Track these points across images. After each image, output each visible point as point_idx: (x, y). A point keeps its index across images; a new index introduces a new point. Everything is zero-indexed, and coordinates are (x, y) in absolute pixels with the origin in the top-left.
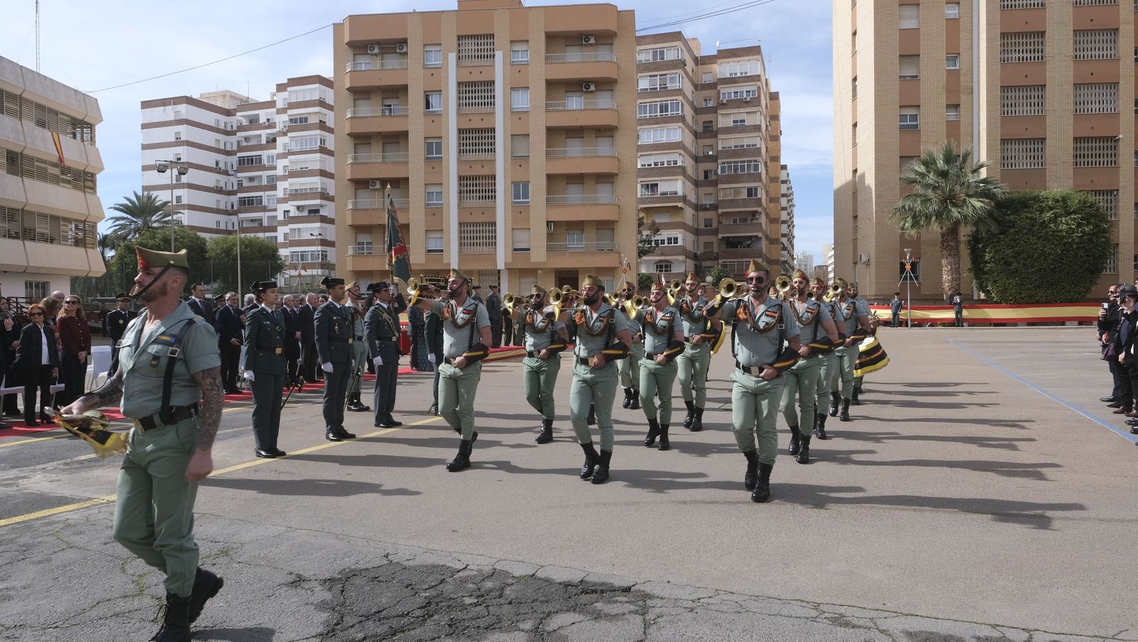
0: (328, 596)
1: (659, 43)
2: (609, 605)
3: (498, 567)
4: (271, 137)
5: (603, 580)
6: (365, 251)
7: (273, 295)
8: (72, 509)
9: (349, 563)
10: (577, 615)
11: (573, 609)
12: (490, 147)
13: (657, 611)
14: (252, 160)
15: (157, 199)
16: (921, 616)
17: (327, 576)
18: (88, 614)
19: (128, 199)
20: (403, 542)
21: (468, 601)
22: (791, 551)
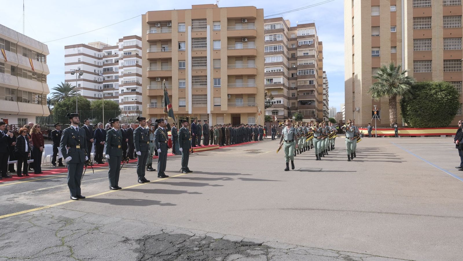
0: (138, 246)
1: (273, 22)
2: (253, 251)
3: (208, 235)
4: (117, 60)
5: (250, 241)
6: (154, 106)
7: (117, 124)
8: (35, 210)
9: (147, 233)
10: (240, 255)
11: (238, 252)
12: (205, 64)
13: (272, 253)
14: (109, 69)
15: (71, 85)
16: (381, 257)
17: (138, 238)
18: (41, 253)
19: (59, 85)
20: (169, 225)
21: (195, 249)
22: (328, 229)
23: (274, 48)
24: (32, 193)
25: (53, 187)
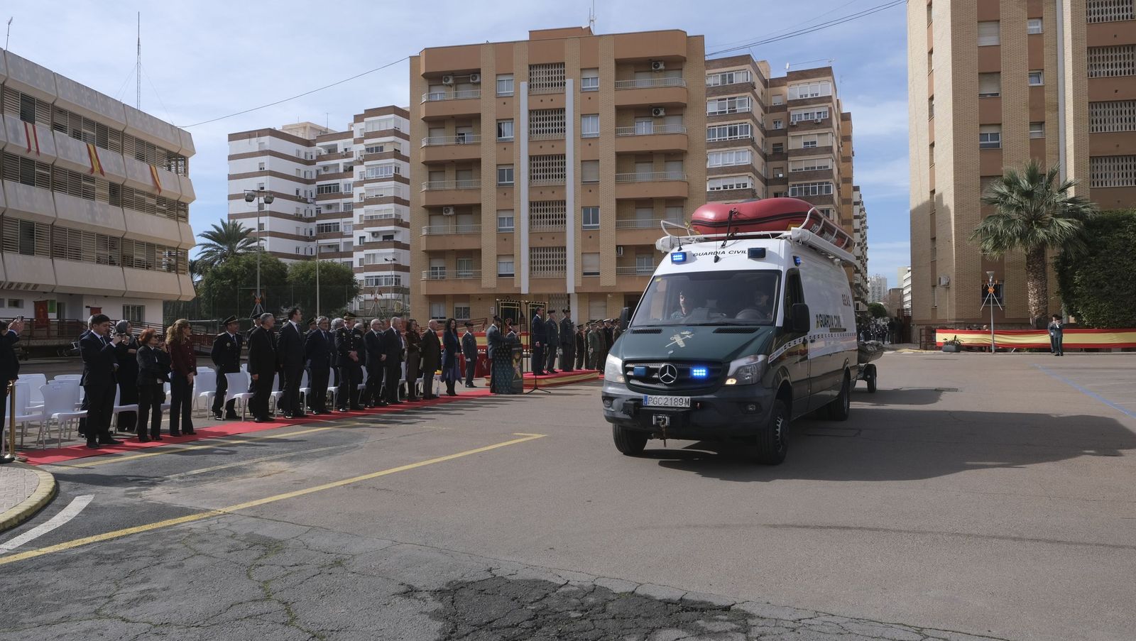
0: (440, 606)
1: (728, 66)
2: (711, 623)
3: (599, 583)
4: (349, 166)
5: (702, 598)
6: (439, 276)
8: (194, 519)
9: (456, 576)
10: (681, 632)
11: (676, 625)
12: (560, 173)
13: (759, 630)
14: (330, 188)
15: (242, 227)
17: (436, 587)
18: (224, 615)
19: (215, 227)
20: (503, 558)
21: (574, 615)
22: (888, 576)
23: (730, 130)
24: (177, 480)
25: (223, 467)
